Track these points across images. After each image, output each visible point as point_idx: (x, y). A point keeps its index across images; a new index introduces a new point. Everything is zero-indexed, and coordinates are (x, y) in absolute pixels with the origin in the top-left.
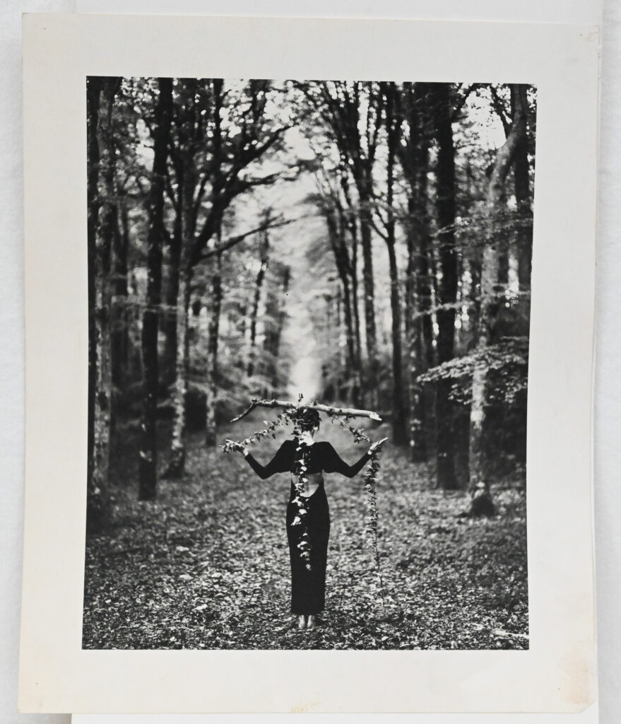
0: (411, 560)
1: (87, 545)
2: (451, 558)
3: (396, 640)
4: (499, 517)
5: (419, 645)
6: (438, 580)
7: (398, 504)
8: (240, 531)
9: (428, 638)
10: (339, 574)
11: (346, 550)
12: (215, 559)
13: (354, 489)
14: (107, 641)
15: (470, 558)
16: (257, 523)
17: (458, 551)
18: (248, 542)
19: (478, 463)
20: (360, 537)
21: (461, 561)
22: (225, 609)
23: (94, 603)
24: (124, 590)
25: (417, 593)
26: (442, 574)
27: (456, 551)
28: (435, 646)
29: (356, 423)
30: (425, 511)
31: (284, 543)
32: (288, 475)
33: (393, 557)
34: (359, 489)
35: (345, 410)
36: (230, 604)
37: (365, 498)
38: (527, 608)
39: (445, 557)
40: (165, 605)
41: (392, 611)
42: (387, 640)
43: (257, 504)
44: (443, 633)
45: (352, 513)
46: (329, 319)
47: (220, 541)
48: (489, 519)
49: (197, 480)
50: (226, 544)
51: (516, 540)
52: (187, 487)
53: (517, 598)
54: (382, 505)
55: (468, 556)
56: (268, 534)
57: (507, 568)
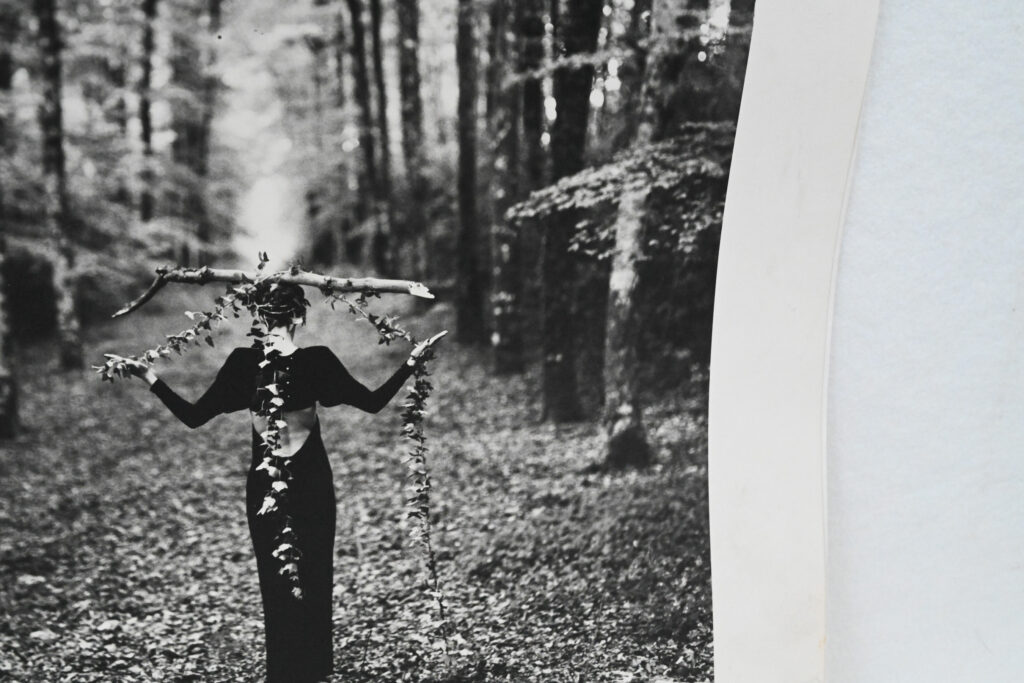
0: (497, 563)
2: (572, 553)
4: (658, 468)
6: (549, 595)
7: (469, 457)
8: (152, 535)
10: (359, 601)
11: (370, 554)
12: (103, 594)
13: (381, 434)
15: (606, 550)
16: (185, 515)
17: (584, 537)
18: (170, 554)
19: (620, 369)
20: (397, 527)
21: (589, 555)
25: (510, 623)
26: (556, 583)
27: (580, 537)
29: (381, 305)
30: (521, 466)
31: (245, 550)
32: (246, 417)
33: (463, 559)
34: (391, 434)
35: (358, 282)
37: (404, 451)
38: (710, 634)
39: (561, 550)
41: (463, 662)
43: (184, 478)
45: (378, 480)
46: (318, 93)
47: (111, 558)
48: (640, 472)
49: (49, 439)
50: (124, 562)
51: (688, 509)
52: (28, 455)
53: (692, 617)
54: (438, 461)
55: (602, 546)
56: (210, 535)
57: (675, 563)
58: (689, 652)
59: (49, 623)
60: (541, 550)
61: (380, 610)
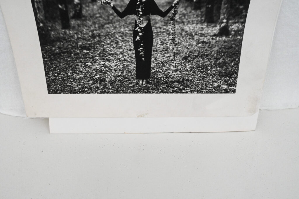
0: (189, 56)
1: (42, 50)
2: (207, 55)
3: (180, 90)
4: (231, 36)
5: (190, 92)
6: (200, 64)
7: (185, 30)
8: (112, 43)
9: (194, 89)
10: (157, 62)
11: (160, 52)
12: (101, 56)
13: (165, 23)
14: (59, 91)
16: (119, 39)
17: (210, 52)
18: (116, 48)
19: (225, 10)
20: (167, 46)
21: (211, 56)
22: (107, 77)
23: (50, 75)
24: (62, 70)
25: (191, 70)
26: (202, 62)
27: (209, 51)
28: (197, 92)
30: (197, 33)
31: (132, 48)
32: (133, 17)
33: (181, 55)
34: (167, 23)
36: (109, 75)
37: (170, 28)
38: (237, 77)
39: (204, 54)
40: (81, 76)
41: (179, 78)
42: (177, 90)
43: (119, 30)
44: (200, 87)
45: (163, 34)
47: (103, 48)
48: (226, 37)
49: (89, 19)
50: (106, 49)
51: (237, 47)
52: (85, 23)
53: (233, 72)
54: (178, 31)
55: (214, 54)
56: (125, 44)
57: (231, 59)
58: (231, 80)
59: (90, 61)
60: (200, 54)
61: (161, 64)
